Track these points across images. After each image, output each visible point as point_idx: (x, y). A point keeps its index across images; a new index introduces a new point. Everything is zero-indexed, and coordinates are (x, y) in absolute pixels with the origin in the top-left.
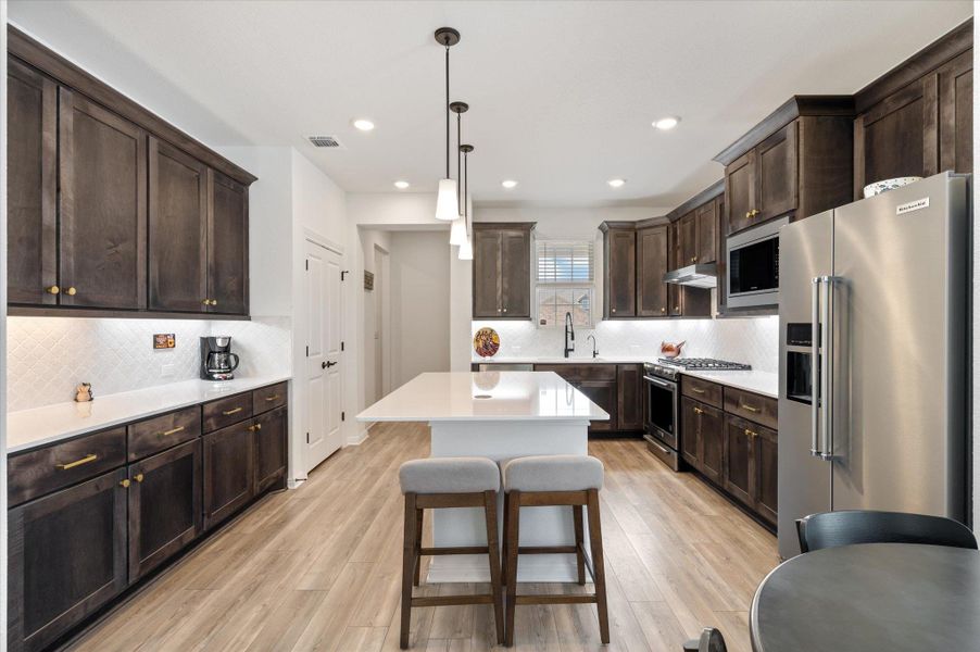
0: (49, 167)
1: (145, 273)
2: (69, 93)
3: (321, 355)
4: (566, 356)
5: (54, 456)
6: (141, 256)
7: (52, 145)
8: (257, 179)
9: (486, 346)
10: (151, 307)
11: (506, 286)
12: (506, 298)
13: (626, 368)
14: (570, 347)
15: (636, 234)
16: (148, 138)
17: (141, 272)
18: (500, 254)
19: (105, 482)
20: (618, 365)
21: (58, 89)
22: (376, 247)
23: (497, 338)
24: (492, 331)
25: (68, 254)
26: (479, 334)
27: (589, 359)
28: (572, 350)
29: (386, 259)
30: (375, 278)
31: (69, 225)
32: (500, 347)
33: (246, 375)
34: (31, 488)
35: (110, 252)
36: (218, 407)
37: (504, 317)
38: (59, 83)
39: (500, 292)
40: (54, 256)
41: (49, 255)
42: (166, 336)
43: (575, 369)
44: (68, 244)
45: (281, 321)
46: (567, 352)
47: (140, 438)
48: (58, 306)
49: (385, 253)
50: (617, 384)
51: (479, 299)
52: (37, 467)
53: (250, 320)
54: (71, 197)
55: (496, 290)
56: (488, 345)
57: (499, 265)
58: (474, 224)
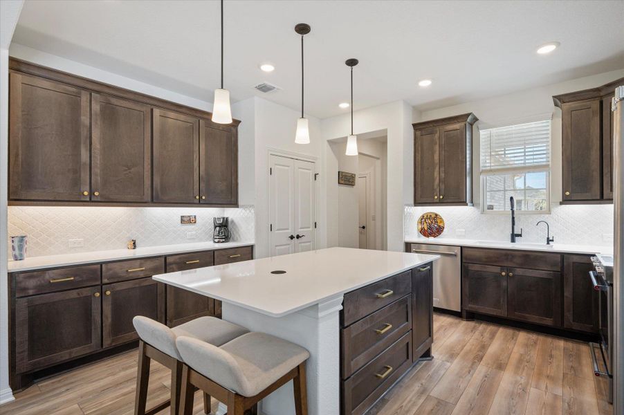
0: (84, 133)
1: (150, 183)
2: (98, 95)
3: (289, 231)
4: (513, 241)
5: (47, 276)
6: (147, 174)
7: (87, 122)
8: (240, 122)
9: (430, 228)
10: (154, 201)
11: (443, 175)
12: (443, 187)
13: (576, 259)
15: (601, 103)
16: (152, 110)
17: (147, 182)
18: (437, 148)
19: (86, 292)
20: (563, 255)
21: (91, 94)
23: (442, 221)
24: (436, 215)
25: (97, 175)
26: (423, 219)
27: (541, 246)
28: (520, 235)
31: (97, 160)
32: (444, 230)
33: (234, 241)
34: (32, 289)
35: (125, 172)
36: (180, 258)
38: (91, 91)
39: (437, 182)
40: (88, 177)
41: (85, 176)
42: (189, 216)
43: (506, 255)
44: (97, 170)
46: (514, 237)
47: (111, 272)
48: (91, 201)
49: (378, 159)
50: (562, 276)
51: (419, 188)
52: (37, 279)
53: (238, 207)
54: (98, 146)
55: (434, 180)
56: (433, 227)
57: (436, 157)
58: (414, 125)
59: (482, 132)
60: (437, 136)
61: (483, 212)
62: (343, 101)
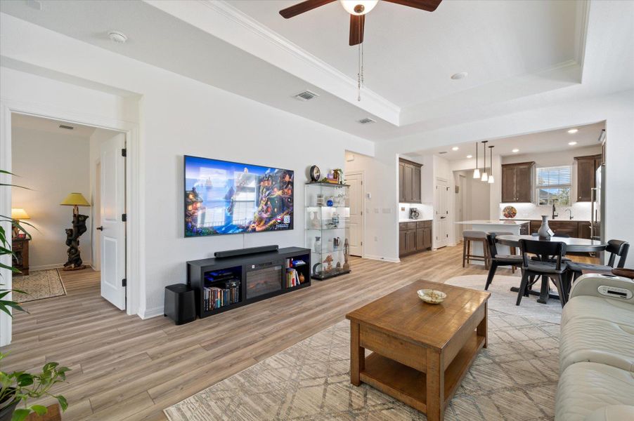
3: (441, 215)
4: (553, 218)
9: (509, 213)
11: (518, 189)
12: (518, 194)
14: (555, 214)
15: (595, 161)
18: (515, 176)
20: (578, 222)
22: (460, 176)
23: (515, 210)
26: (506, 209)
27: (567, 219)
28: (557, 216)
29: (465, 179)
30: (460, 188)
32: (517, 214)
37: (517, 201)
39: (515, 192)
45: (430, 204)
46: (554, 216)
49: (464, 177)
50: (578, 228)
51: (505, 195)
53: (421, 203)
55: (513, 191)
56: (511, 213)
57: (515, 180)
58: (503, 165)
59: (537, 169)
60: (515, 170)
61: (537, 205)
62: (469, 154)
